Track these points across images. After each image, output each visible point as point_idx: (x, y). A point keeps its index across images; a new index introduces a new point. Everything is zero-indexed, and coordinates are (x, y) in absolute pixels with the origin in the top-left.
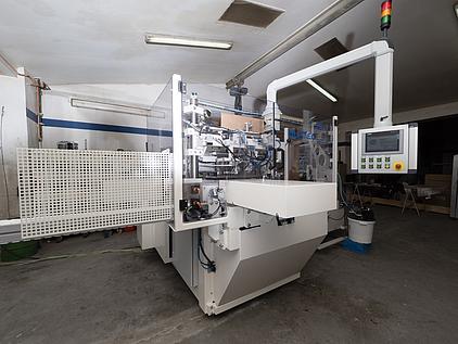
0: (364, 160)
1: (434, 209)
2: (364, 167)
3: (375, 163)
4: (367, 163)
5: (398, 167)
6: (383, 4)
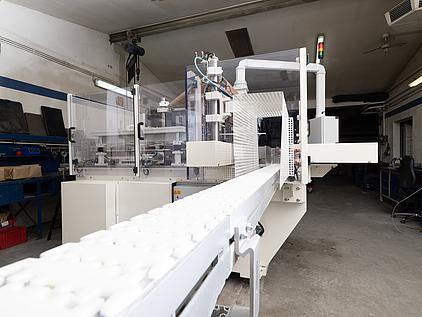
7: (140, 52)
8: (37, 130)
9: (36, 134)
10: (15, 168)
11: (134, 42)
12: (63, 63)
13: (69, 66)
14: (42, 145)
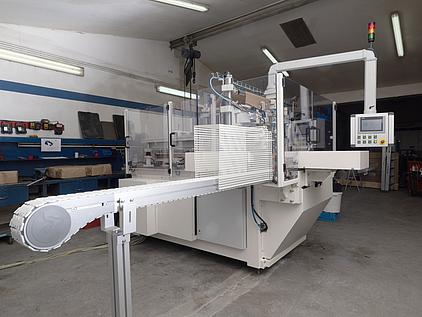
0: (359, 137)
1: (368, 184)
2: (359, 142)
3: (367, 140)
4: (362, 139)
5: (382, 142)
6: (370, 24)
7: (196, 55)
8: (110, 135)
9: (108, 138)
10: (94, 167)
11: (191, 46)
12: (130, 75)
13: (134, 77)
14: (114, 147)
